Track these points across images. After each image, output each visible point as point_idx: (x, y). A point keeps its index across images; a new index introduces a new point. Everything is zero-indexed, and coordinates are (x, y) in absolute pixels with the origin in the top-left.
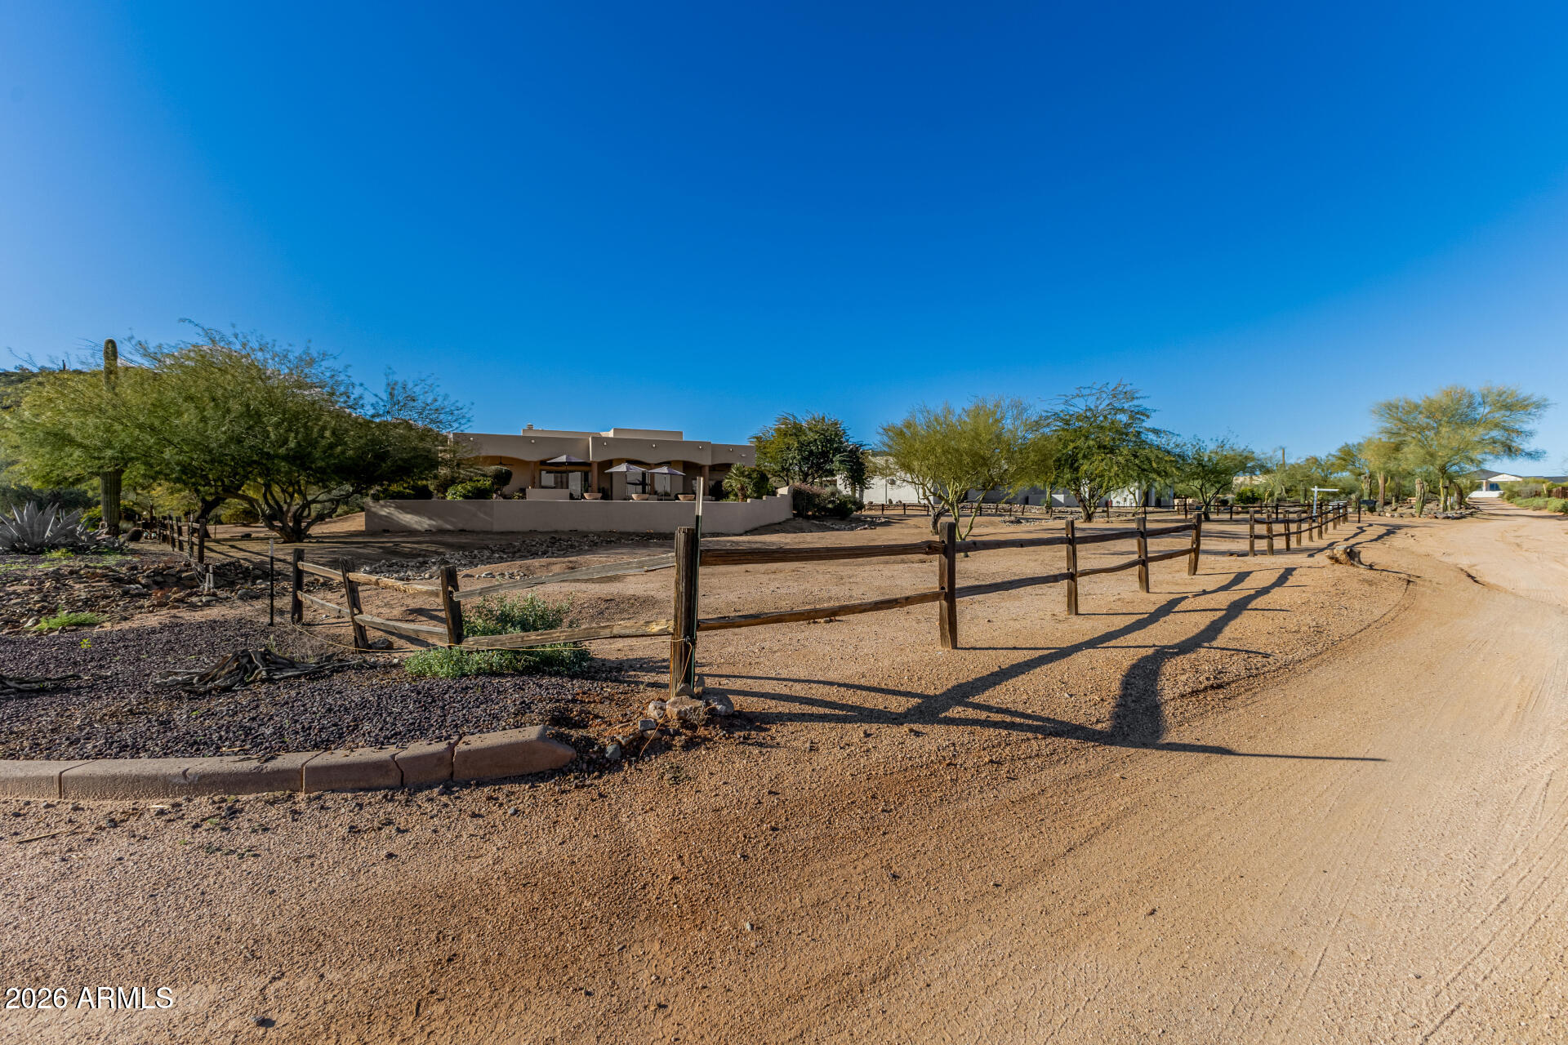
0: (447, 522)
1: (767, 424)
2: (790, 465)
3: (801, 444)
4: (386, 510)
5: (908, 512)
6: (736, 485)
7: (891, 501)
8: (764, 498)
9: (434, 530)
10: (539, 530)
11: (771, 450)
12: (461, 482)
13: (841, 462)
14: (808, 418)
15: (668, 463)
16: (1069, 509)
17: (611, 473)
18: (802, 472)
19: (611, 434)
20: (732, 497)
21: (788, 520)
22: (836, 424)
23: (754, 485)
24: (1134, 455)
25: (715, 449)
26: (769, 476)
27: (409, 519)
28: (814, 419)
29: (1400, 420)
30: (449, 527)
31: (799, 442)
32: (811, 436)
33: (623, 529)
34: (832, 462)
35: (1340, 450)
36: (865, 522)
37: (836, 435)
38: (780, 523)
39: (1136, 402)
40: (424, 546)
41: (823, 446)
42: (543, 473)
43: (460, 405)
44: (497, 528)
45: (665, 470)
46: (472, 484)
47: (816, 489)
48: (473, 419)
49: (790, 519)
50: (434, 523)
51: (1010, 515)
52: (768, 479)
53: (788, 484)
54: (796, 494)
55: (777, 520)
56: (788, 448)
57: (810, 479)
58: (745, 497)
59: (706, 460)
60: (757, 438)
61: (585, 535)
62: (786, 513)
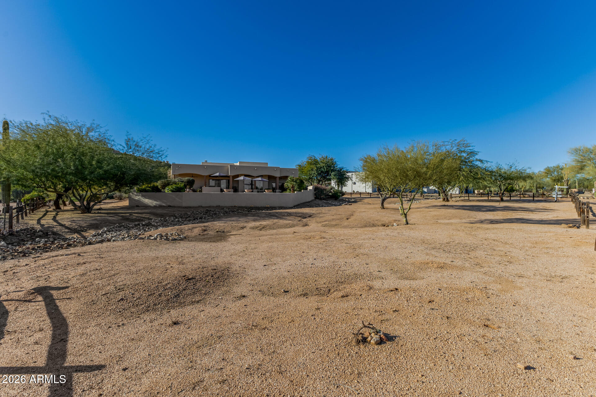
0: (163, 202)
1: (303, 160)
2: (313, 176)
3: (318, 168)
4: (138, 197)
5: (362, 196)
6: (290, 185)
7: (354, 191)
8: (302, 191)
9: (157, 206)
10: (203, 206)
11: (305, 170)
12: (171, 185)
13: (334, 175)
14: (320, 157)
15: (261, 176)
16: (430, 195)
17: (238, 180)
18: (318, 179)
19: (238, 164)
20: (288, 191)
21: (312, 200)
22: (332, 159)
23: (298, 185)
24: (470, 172)
25: (281, 170)
26: (304, 181)
27: (147, 201)
28: (323, 157)
29: (582, 156)
30: (164, 205)
31: (316, 167)
32: (322, 165)
33: (240, 205)
34: (330, 175)
35: (545, 169)
36: (346, 201)
37: (332, 164)
38: (309, 202)
39: (471, 148)
40: (144, 215)
41: (327, 169)
42: (211, 180)
43: (162, 149)
44: (184, 205)
45: (260, 179)
46: (175, 185)
47: (323, 186)
48: (168, 156)
49: (314, 200)
50: (158, 203)
51: (407, 198)
52: (304, 183)
53: (312, 185)
54: (316, 189)
55: (307, 201)
56: (312, 170)
57: (321, 183)
58: (294, 191)
59: (278, 175)
60: (299, 165)
61: (222, 208)
62: (311, 197)
